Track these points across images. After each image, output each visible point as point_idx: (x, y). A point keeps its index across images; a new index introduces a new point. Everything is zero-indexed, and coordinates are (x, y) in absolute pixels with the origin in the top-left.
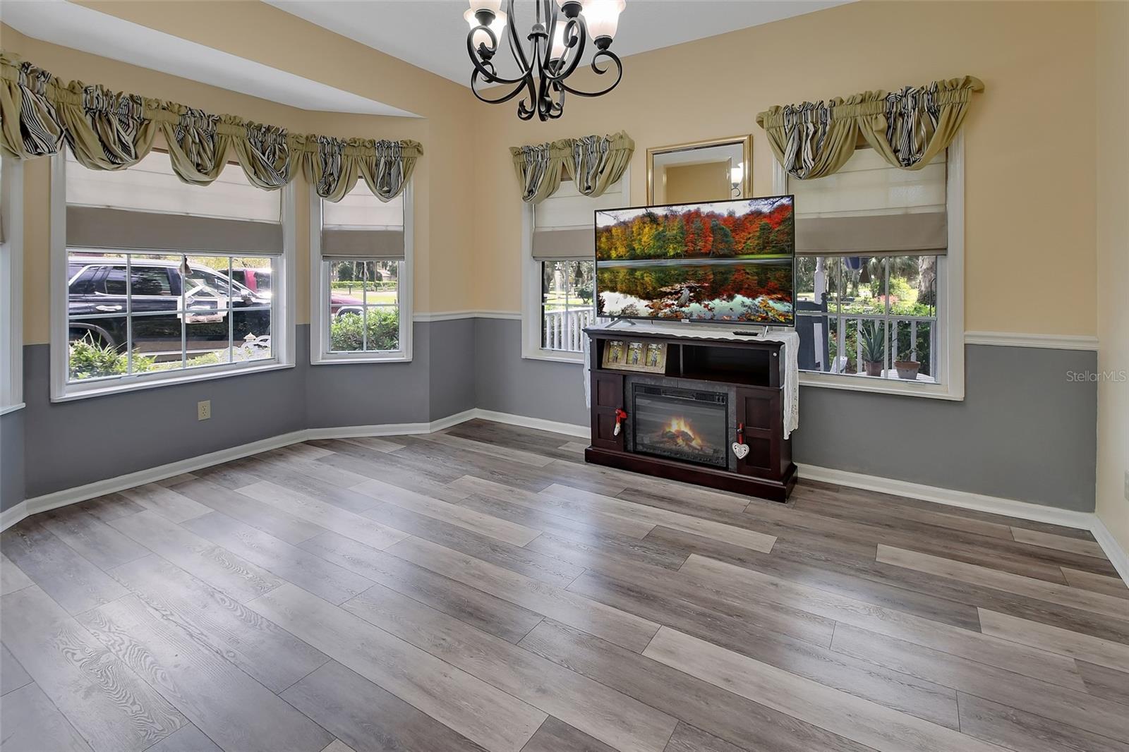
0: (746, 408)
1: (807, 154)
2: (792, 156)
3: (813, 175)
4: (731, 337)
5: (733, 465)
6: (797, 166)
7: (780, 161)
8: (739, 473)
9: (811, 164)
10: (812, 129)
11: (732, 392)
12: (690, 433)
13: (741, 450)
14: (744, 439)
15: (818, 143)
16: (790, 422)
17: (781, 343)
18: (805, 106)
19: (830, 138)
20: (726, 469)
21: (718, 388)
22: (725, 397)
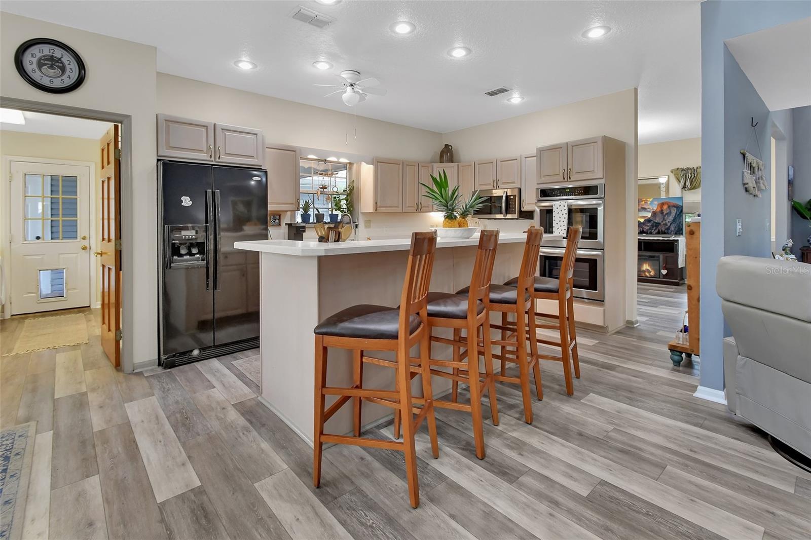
0: (666, 261)
1: (688, 183)
2: (683, 184)
3: (690, 189)
4: (661, 239)
5: (661, 276)
6: (684, 187)
7: (679, 184)
8: (664, 278)
9: (689, 186)
10: (690, 176)
11: (661, 256)
12: (650, 269)
13: (664, 272)
14: (665, 268)
15: (692, 181)
16: (681, 264)
17: (678, 240)
18: (688, 169)
19: (696, 178)
20: (659, 278)
21: (656, 254)
22: (659, 257)
